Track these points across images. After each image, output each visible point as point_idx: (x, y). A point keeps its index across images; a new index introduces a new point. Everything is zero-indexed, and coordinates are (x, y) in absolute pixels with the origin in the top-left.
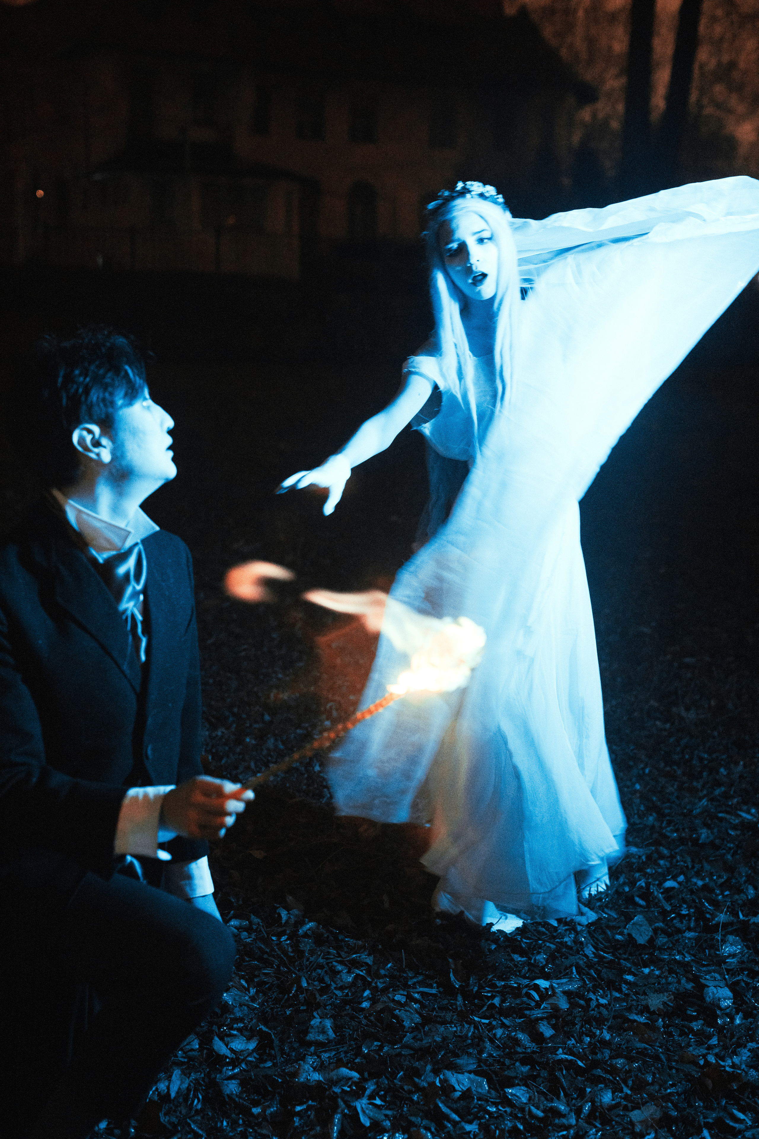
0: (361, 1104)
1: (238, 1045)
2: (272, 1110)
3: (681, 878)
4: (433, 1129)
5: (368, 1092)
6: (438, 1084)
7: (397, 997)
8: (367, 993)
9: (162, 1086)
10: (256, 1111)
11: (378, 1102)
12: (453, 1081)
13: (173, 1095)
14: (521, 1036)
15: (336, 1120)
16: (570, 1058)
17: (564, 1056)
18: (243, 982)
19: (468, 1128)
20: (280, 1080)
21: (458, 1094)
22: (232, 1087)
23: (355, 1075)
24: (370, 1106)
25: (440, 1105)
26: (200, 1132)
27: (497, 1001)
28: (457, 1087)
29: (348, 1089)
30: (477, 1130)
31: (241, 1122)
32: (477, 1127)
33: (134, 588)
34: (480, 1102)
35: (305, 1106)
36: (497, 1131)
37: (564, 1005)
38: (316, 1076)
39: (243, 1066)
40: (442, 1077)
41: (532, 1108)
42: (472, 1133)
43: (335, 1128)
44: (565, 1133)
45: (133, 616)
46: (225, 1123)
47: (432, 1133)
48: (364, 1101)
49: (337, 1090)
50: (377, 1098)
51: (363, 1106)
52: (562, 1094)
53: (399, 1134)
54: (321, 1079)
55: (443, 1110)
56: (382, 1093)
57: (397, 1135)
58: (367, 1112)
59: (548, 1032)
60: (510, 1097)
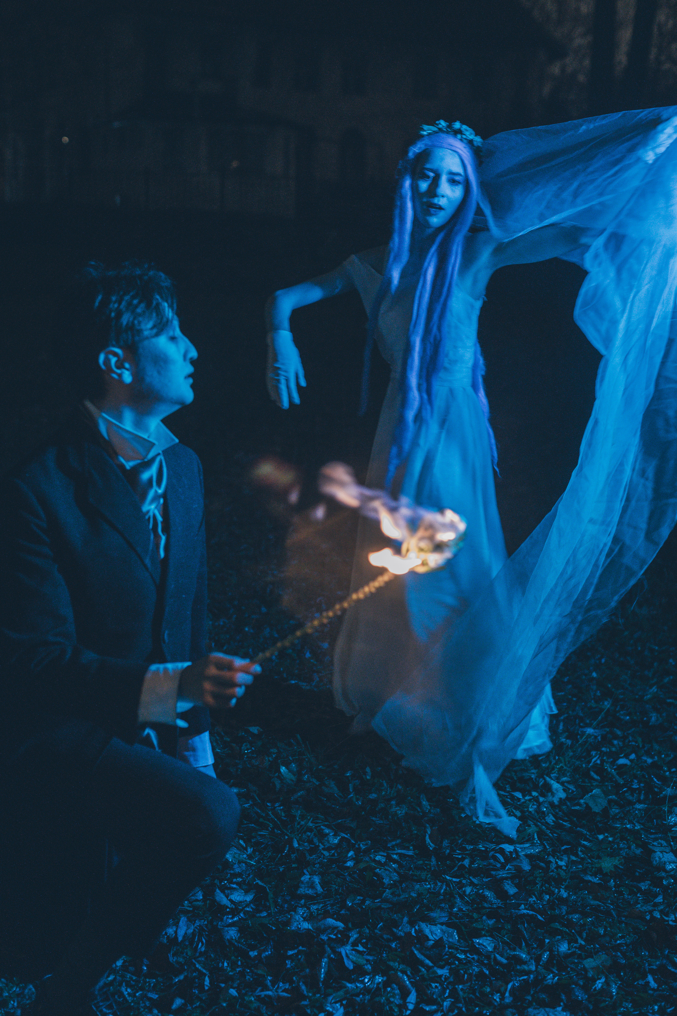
0: (345, 950)
1: (237, 897)
2: (267, 953)
3: (633, 756)
4: (409, 973)
5: (352, 940)
6: (414, 934)
7: (377, 858)
8: (351, 854)
9: (171, 931)
10: (253, 954)
11: (360, 948)
12: (427, 931)
13: (180, 939)
14: (487, 893)
15: (324, 964)
16: (531, 913)
17: (525, 911)
18: (241, 842)
19: (440, 972)
20: (274, 928)
21: (431, 943)
22: (232, 933)
23: (340, 925)
24: (354, 952)
25: (416, 952)
26: (204, 971)
27: (466, 862)
28: (430, 937)
29: (334, 937)
30: (448, 974)
31: (239, 963)
32: (448, 971)
33: (156, 492)
34: (450, 950)
35: (296, 951)
36: (466, 976)
37: (527, 867)
38: (306, 925)
39: (242, 915)
40: (417, 927)
41: (497, 956)
42: (444, 976)
43: (323, 970)
44: (525, 977)
45: (154, 517)
46: (226, 964)
47: (408, 976)
48: (349, 947)
49: (324, 937)
50: (360, 945)
51: (347, 951)
52: (524, 944)
53: (379, 976)
54: (310, 927)
55: (418, 956)
56: (364, 941)
57: (377, 977)
58: (351, 957)
59: (512, 890)
60: (477, 946)
